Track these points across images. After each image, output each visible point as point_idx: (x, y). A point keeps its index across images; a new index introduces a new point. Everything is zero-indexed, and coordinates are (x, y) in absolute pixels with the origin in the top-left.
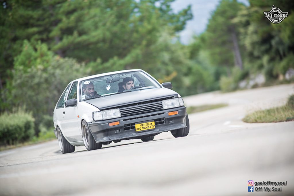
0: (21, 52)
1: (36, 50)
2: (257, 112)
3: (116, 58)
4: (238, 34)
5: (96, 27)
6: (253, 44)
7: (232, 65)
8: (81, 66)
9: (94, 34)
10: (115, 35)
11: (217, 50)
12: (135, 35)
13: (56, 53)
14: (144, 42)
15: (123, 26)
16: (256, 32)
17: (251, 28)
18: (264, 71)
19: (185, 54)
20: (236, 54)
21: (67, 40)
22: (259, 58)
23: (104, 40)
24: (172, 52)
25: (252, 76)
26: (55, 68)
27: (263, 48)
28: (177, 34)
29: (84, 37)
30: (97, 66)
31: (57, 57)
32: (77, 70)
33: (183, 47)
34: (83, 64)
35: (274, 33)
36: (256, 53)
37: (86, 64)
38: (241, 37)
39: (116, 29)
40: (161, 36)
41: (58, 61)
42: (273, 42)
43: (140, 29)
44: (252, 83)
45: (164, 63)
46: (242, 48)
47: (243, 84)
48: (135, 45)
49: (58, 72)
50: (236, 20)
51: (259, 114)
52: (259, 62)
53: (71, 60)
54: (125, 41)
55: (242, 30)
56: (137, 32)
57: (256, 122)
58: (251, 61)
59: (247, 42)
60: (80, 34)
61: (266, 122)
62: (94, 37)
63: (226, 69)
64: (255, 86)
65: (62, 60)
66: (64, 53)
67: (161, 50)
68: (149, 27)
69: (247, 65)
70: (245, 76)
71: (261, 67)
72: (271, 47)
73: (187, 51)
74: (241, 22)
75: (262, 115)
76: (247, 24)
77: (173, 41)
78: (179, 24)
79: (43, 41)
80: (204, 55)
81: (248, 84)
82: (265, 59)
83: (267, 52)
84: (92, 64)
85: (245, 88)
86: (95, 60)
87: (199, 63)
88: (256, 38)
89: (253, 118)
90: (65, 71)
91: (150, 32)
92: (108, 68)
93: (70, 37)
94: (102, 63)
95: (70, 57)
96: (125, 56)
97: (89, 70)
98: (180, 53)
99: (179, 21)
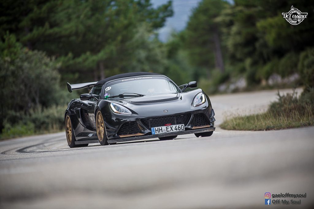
1: (3, 40)
2: (235, 119)
3: (88, 53)
4: (220, 34)
5: (69, 19)
6: (236, 46)
7: (213, 66)
8: (51, 60)
9: (66, 26)
10: (89, 29)
11: (197, 50)
12: (110, 29)
13: (25, 45)
14: (119, 38)
15: (98, 20)
16: (239, 33)
17: (234, 29)
18: (245, 75)
19: (162, 52)
20: (217, 56)
21: (37, 32)
22: (241, 60)
23: (77, 34)
24: (150, 50)
25: (233, 79)
26: (23, 61)
27: (246, 50)
28: (156, 32)
29: (56, 29)
30: (68, 60)
31: (26, 50)
32: (46, 65)
33: (161, 46)
34: (53, 58)
35: (258, 35)
36: (238, 55)
37: (56, 58)
38: (224, 38)
39: (90, 22)
40: (137, 32)
41: (26, 53)
42: (257, 45)
43: (116, 24)
44: (232, 87)
45: (139, 61)
46: (224, 49)
47: (223, 88)
48: (110, 41)
49: (26, 64)
50: (219, 19)
51: (238, 121)
52: (240, 65)
53: (40, 52)
54: (99, 36)
55: (224, 30)
56: (113, 26)
57: (234, 129)
58: (232, 64)
59: (230, 43)
60: (52, 26)
61: (245, 130)
62: (66, 30)
63: (205, 70)
64: (236, 91)
65: (30, 53)
66: (33, 45)
67: (138, 47)
68: (126, 22)
69: (229, 68)
70: (225, 79)
71: (243, 70)
72: (255, 49)
73: (165, 49)
74: (224, 21)
75: (241, 121)
76: (230, 24)
77: (150, 38)
78: (158, 20)
79: (11, 31)
80: (183, 55)
81: (228, 87)
82: (248, 62)
83: (250, 54)
84: (63, 58)
85: (225, 92)
86: (66, 54)
87: (177, 62)
88: (239, 39)
89: (231, 125)
90: (33, 65)
91: (126, 27)
92: (79, 63)
93: (40, 28)
94: (74, 58)
95: (39, 50)
96: (99, 51)
97: (59, 65)
98: (157, 51)
99: (159, 17)
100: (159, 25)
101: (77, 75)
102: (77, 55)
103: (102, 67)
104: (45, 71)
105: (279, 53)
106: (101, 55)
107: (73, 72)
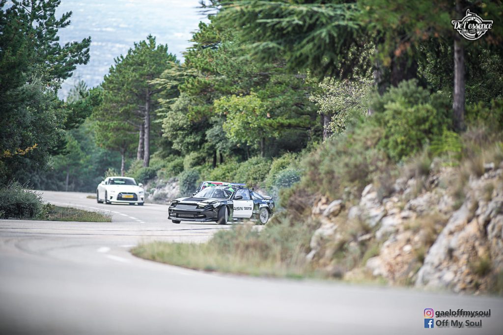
6: (176, 128)
16: (184, 110)
17: (179, 102)
18: (181, 177)
22: (178, 153)
25: (160, 182)
36: (175, 146)
42: (209, 133)
44: (157, 192)
46: (155, 130)
51: (161, 248)
52: (178, 160)
57: (153, 259)
59: (167, 123)
61: (171, 264)
71: (180, 168)
72: (203, 141)
76: (174, 93)
82: (188, 159)
83: (196, 146)
87: (79, 138)
88: (182, 120)
89: (149, 252)
99: (65, 61)
100: (63, 73)
105: (242, 153)
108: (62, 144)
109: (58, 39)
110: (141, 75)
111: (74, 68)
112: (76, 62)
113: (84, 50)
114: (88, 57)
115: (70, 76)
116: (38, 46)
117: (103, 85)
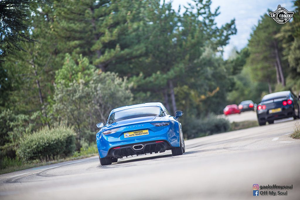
0: (62, 65)
1: (77, 64)
4: (281, 49)
5: (139, 42)
6: (296, 60)
8: (123, 80)
9: (136, 47)
12: (178, 49)
13: (97, 67)
14: (187, 57)
17: (295, 44)
19: (227, 68)
21: (108, 54)
23: (146, 54)
24: (216, 68)
26: (96, 82)
28: (220, 48)
29: (127, 51)
30: (140, 80)
31: (99, 71)
32: (120, 85)
33: (226, 63)
34: (125, 78)
36: (299, 70)
37: (128, 79)
38: (284, 53)
40: (205, 50)
41: (99, 75)
43: (184, 43)
45: (207, 78)
48: (179, 59)
49: (99, 85)
50: (278, 35)
53: (113, 73)
54: (168, 55)
55: (285, 45)
56: (181, 46)
58: (294, 78)
60: (122, 48)
62: (137, 50)
63: (268, 85)
65: (103, 74)
66: (106, 67)
67: (205, 65)
68: (193, 41)
73: (230, 66)
77: (216, 55)
78: (223, 38)
79: (84, 54)
80: (247, 70)
84: (135, 78)
86: (137, 75)
87: (241, 79)
90: (107, 86)
91: (194, 46)
92: (151, 82)
93: (112, 50)
94: (145, 78)
95: (111, 71)
96: (169, 70)
97: (131, 85)
98: (223, 68)
99: (223, 35)
100: (224, 43)
101: (149, 94)
102: (148, 75)
103: (171, 85)
104: (118, 91)
106: (171, 73)
107: (145, 91)
108: (233, 84)
109: (216, 24)
110: (269, 34)
111: (229, 39)
112: (230, 34)
113: (233, 27)
114: (236, 30)
115: (228, 43)
116: (206, 31)
117: (248, 45)
